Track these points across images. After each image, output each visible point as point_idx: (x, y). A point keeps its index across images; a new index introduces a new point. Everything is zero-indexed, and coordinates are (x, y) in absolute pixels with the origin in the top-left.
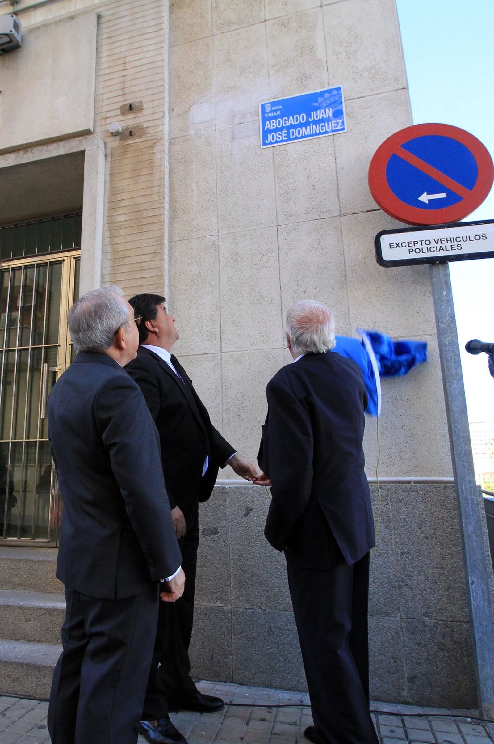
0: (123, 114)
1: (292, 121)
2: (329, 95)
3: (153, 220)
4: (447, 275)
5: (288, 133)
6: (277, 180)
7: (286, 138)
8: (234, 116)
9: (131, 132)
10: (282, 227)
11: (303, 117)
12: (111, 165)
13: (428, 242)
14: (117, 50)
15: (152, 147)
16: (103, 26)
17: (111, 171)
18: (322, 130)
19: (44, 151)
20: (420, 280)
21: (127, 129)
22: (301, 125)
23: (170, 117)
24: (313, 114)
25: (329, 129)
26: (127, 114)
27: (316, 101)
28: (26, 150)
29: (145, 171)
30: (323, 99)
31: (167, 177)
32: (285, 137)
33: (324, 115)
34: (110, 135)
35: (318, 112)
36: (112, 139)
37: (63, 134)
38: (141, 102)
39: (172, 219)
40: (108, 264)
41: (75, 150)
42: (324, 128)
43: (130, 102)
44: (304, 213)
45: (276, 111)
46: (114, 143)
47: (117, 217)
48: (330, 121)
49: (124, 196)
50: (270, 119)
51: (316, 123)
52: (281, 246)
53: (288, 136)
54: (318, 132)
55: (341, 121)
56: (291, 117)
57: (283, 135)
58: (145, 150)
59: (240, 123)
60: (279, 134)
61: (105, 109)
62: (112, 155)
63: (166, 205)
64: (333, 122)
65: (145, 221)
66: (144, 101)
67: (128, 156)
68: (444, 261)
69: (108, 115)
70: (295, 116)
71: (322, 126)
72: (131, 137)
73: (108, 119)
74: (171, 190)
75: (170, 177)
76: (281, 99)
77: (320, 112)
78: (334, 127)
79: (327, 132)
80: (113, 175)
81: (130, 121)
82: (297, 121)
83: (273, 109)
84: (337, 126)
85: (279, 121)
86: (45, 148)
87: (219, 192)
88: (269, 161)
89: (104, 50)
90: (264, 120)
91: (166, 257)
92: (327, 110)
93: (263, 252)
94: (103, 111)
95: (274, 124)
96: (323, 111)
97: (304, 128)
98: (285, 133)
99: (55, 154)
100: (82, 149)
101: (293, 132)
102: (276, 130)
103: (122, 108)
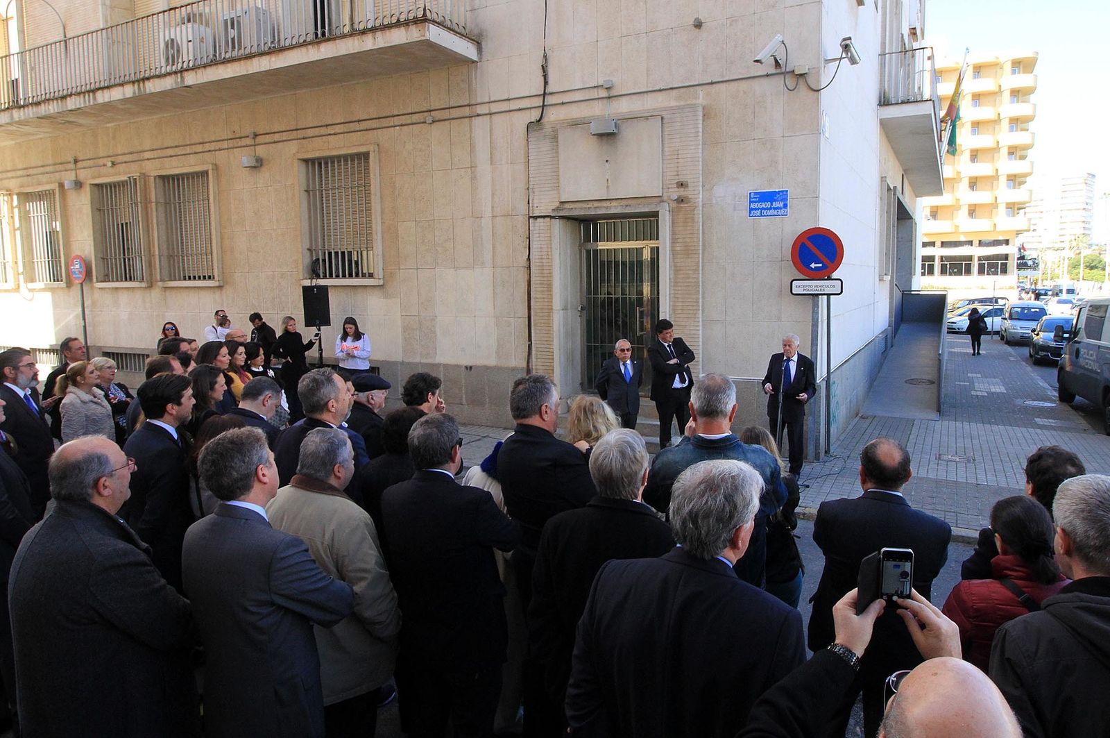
0: (678, 187)
1: (764, 205)
2: (783, 194)
3: (695, 252)
4: (818, 301)
5: (761, 212)
6: (754, 237)
8: (736, 196)
9: (682, 199)
10: (756, 262)
11: (769, 204)
12: (672, 217)
13: (814, 286)
14: (674, 144)
15: (694, 210)
16: (665, 125)
17: (672, 221)
19: (637, 207)
21: (680, 197)
22: (767, 209)
24: (774, 203)
25: (780, 213)
26: (680, 189)
27: (776, 196)
28: (627, 201)
29: (690, 224)
30: (779, 195)
31: (701, 228)
33: (779, 205)
34: (672, 199)
36: (672, 202)
37: (646, 195)
38: (687, 182)
39: (704, 250)
40: (672, 272)
41: (654, 209)
42: (778, 212)
43: (681, 180)
44: (766, 257)
45: (756, 198)
46: (674, 205)
49: (679, 236)
50: (753, 201)
51: (775, 209)
52: (754, 272)
53: (761, 214)
55: (787, 211)
56: (763, 203)
57: (759, 213)
58: (690, 211)
59: (739, 201)
60: (757, 212)
61: (668, 182)
62: (673, 211)
63: (701, 242)
64: (783, 210)
65: (690, 252)
66: (689, 181)
67: (681, 214)
69: (670, 186)
70: (765, 203)
72: (682, 203)
73: (670, 190)
74: (703, 233)
75: (703, 226)
76: (759, 191)
77: (777, 203)
78: (783, 213)
79: (779, 215)
80: (673, 223)
81: (682, 192)
82: (766, 206)
84: (785, 212)
85: (757, 204)
87: (727, 239)
88: (751, 227)
89: (666, 142)
90: (751, 202)
91: (701, 272)
92: (780, 202)
93: (746, 274)
94: (667, 184)
95: (755, 205)
97: (769, 211)
99: (643, 210)
100: (657, 209)
101: (763, 212)
102: (755, 209)
103: (677, 183)
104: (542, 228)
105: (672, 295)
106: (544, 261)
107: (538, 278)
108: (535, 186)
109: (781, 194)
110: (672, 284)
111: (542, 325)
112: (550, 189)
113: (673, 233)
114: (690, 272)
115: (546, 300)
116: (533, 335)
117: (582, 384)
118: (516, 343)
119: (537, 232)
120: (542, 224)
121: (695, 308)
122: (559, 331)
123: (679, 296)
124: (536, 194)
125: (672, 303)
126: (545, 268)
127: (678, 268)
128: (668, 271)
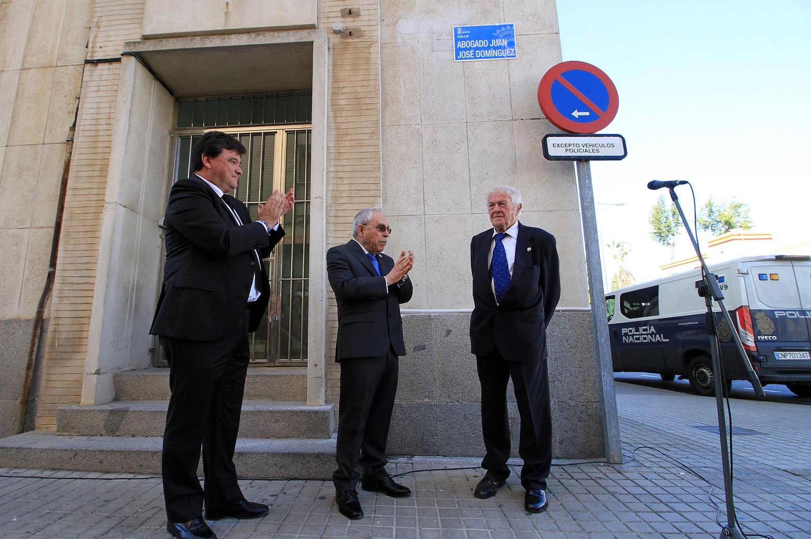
0: (343, 16)
1: (477, 44)
2: (505, 29)
3: (371, 107)
4: (589, 170)
5: (475, 53)
6: (466, 87)
7: (473, 57)
8: (433, 33)
9: (350, 32)
10: (471, 124)
11: (486, 42)
12: (333, 57)
13: (578, 146)
15: (369, 47)
17: (333, 62)
18: (500, 54)
19: (276, 37)
20: (566, 171)
21: (347, 29)
22: (484, 48)
23: (381, 26)
24: (493, 41)
25: (504, 54)
26: (347, 18)
27: (496, 32)
28: (259, 33)
30: (500, 31)
31: (380, 73)
32: (472, 55)
33: (501, 43)
34: (333, 32)
35: (497, 40)
36: (334, 35)
37: (291, 25)
38: (359, 9)
39: (384, 107)
40: (332, 138)
41: (304, 40)
42: (501, 53)
43: (349, 7)
44: (486, 115)
45: (466, 34)
46: (336, 39)
47: (340, 101)
48: (505, 48)
49: (345, 84)
50: (461, 40)
51: (495, 48)
52: (469, 138)
53: (475, 55)
54: (497, 56)
55: (513, 50)
56: (477, 41)
57: (471, 54)
58: (363, 49)
59: (438, 40)
60: (468, 53)
61: (327, 10)
62: (334, 49)
64: (507, 50)
65: (363, 107)
66: (361, 9)
67: (348, 52)
68: (587, 159)
69: (330, 15)
70: (480, 41)
71: (500, 51)
72: (350, 37)
73: (330, 19)
75: (382, 74)
76: (469, 26)
77: (498, 41)
78: (509, 54)
79: (503, 57)
80: (335, 65)
81: (349, 23)
82: (481, 45)
83: (463, 32)
84: (510, 53)
85: (468, 43)
86: (276, 34)
87: (421, 92)
88: (460, 72)
90: (457, 40)
91: (381, 138)
92: (503, 40)
93: (456, 141)
94: (326, 11)
95: (464, 44)
96: (500, 40)
97: (486, 51)
98: (472, 53)
99: (286, 41)
100: (310, 40)
101: (478, 52)
102: (466, 49)
103: (342, 11)
104: (105, 77)
105: (332, 175)
106: (100, 128)
107: (84, 157)
108: (103, 19)
109: (503, 29)
110: (332, 156)
111: (81, 235)
112: (127, 22)
113: (335, 79)
114: (363, 137)
115: (95, 191)
116: (60, 254)
117: (152, 351)
118: (26, 275)
119: (95, 83)
120: (106, 72)
121: (372, 193)
122: (112, 241)
123: (346, 175)
124: (102, 29)
125: (331, 187)
126: (100, 139)
127: (344, 132)
128: (325, 139)
